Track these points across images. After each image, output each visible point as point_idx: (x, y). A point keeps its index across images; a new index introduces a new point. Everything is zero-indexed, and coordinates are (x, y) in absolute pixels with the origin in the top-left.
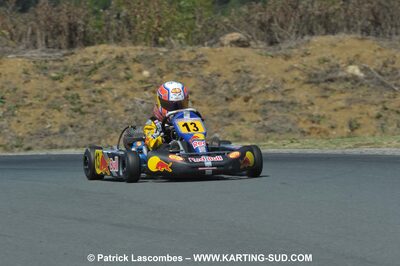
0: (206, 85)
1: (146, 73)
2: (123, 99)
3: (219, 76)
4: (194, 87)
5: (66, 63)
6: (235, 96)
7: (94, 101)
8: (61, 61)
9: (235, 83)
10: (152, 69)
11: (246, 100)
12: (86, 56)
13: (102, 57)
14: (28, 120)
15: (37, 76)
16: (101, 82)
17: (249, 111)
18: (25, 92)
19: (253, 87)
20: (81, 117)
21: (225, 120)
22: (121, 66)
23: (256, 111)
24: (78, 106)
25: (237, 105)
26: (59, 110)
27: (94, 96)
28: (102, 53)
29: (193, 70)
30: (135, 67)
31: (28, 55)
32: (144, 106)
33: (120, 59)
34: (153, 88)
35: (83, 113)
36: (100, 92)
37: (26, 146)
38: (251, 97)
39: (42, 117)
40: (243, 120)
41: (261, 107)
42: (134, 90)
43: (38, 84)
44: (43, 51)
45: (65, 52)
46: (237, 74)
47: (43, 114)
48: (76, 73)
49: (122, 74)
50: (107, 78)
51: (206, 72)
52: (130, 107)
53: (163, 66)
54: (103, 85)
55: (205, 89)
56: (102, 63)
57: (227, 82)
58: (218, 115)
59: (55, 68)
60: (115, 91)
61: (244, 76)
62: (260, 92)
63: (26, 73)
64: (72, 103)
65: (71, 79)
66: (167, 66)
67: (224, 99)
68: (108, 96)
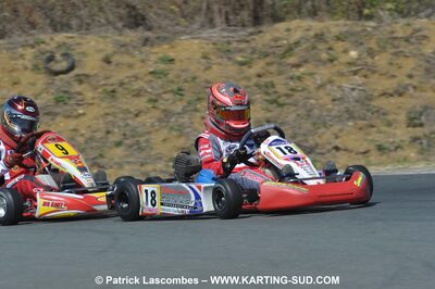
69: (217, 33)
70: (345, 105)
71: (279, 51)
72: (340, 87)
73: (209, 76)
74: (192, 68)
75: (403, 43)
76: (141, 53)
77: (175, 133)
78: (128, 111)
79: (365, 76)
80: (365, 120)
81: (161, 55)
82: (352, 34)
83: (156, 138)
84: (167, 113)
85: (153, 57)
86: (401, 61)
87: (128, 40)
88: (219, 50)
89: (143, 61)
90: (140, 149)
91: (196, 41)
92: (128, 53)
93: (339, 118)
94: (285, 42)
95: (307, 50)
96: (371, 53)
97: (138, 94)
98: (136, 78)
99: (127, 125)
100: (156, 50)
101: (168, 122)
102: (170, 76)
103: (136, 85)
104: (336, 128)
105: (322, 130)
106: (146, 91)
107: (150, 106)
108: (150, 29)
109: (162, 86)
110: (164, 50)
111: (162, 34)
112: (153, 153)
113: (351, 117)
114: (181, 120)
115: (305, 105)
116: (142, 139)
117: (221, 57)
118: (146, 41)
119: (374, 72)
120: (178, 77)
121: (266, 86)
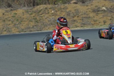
0: (68, 14)
1: (53, 12)
2: (47, 18)
3: (71, 11)
4: (65, 14)
5: (33, 10)
6: (75, 16)
7: (40, 19)
8: (32, 10)
9: (75, 13)
10: (54, 10)
11: (78, 17)
12: (38, 8)
13: (41, 8)
14: (24, 25)
15: (26, 14)
16: (42, 14)
17: (79, 20)
18: (23, 18)
19: (79, 14)
20: (37, 23)
21: (73, 22)
22: (46, 10)
23: (80, 20)
24: (36, 21)
25: (76, 18)
26: (32, 22)
27: (40, 18)
28: (41, 7)
29: (64, 10)
30: (50, 10)
31: (23, 8)
32: (53, 20)
33: (46, 8)
34: (55, 15)
35: (38, 22)
36: (42, 17)
37: (24, 31)
38: (79, 16)
39: (28, 24)
40: (77, 22)
41: (82, 19)
42: (50, 16)
43: (26, 16)
44: (27, 7)
45: (32, 7)
46: (75, 11)
47: (28, 23)
48: (35, 12)
49: (47, 12)
50: (43, 13)
51: (68, 10)
52: (49, 20)
53: (57, 10)
54: (42, 15)
55: (68, 15)
56: (42, 10)
57: (73, 13)
58: (71, 21)
59: (30, 11)
60: (45, 16)
61: (77, 11)
62: (81, 15)
63: (23, 13)
64: (35, 20)
65: (34, 14)
66: (58, 9)
67: (72, 17)
68: (44, 18)
69: (26, 8)
70: (51, 22)
71: (38, 12)
72: (50, 18)
73: (24, 17)
74: (20, 15)
75: (63, 9)
76: (10, 12)
77: (16, 28)
78: (7, 24)
79: (55, 16)
80: (54, 25)
81: (14, 13)
82: (53, 8)
83: (13, 29)
84: (15, 24)
85: (13, 13)
86: (62, 13)
87: (8, 10)
88: (26, 11)
89: (11, 14)
90: (9, 32)
91: (21, 10)
92: (8, 12)
93: (49, 25)
94: (39, 10)
95: (43, 11)
96: (56, 11)
97: (9, 21)
98: (9, 17)
99: (7, 27)
100: (13, 12)
101: (15, 26)
102: (16, 17)
103: (9, 19)
104: (49, 27)
105: (46, 27)
106: (11, 20)
107: (12, 23)
108: (12, 7)
109: (14, 19)
110: (15, 12)
111: (14, 8)
112: (12, 32)
113: (52, 24)
114: (18, 26)
115: (43, 22)
116: (10, 30)
117: (26, 13)
118: (11, 10)
119: (57, 15)
120: (18, 17)
121: (35, 18)
